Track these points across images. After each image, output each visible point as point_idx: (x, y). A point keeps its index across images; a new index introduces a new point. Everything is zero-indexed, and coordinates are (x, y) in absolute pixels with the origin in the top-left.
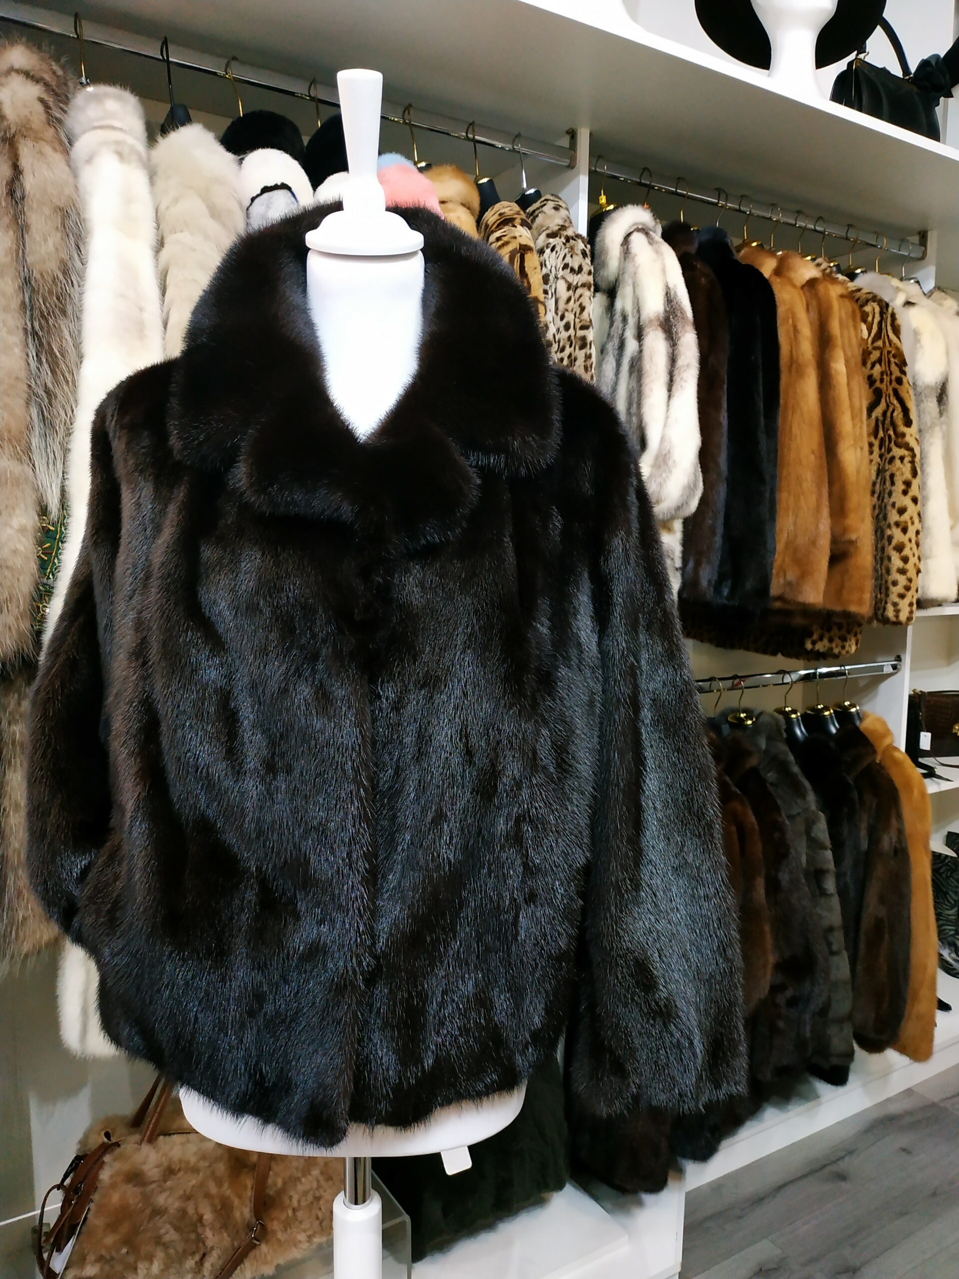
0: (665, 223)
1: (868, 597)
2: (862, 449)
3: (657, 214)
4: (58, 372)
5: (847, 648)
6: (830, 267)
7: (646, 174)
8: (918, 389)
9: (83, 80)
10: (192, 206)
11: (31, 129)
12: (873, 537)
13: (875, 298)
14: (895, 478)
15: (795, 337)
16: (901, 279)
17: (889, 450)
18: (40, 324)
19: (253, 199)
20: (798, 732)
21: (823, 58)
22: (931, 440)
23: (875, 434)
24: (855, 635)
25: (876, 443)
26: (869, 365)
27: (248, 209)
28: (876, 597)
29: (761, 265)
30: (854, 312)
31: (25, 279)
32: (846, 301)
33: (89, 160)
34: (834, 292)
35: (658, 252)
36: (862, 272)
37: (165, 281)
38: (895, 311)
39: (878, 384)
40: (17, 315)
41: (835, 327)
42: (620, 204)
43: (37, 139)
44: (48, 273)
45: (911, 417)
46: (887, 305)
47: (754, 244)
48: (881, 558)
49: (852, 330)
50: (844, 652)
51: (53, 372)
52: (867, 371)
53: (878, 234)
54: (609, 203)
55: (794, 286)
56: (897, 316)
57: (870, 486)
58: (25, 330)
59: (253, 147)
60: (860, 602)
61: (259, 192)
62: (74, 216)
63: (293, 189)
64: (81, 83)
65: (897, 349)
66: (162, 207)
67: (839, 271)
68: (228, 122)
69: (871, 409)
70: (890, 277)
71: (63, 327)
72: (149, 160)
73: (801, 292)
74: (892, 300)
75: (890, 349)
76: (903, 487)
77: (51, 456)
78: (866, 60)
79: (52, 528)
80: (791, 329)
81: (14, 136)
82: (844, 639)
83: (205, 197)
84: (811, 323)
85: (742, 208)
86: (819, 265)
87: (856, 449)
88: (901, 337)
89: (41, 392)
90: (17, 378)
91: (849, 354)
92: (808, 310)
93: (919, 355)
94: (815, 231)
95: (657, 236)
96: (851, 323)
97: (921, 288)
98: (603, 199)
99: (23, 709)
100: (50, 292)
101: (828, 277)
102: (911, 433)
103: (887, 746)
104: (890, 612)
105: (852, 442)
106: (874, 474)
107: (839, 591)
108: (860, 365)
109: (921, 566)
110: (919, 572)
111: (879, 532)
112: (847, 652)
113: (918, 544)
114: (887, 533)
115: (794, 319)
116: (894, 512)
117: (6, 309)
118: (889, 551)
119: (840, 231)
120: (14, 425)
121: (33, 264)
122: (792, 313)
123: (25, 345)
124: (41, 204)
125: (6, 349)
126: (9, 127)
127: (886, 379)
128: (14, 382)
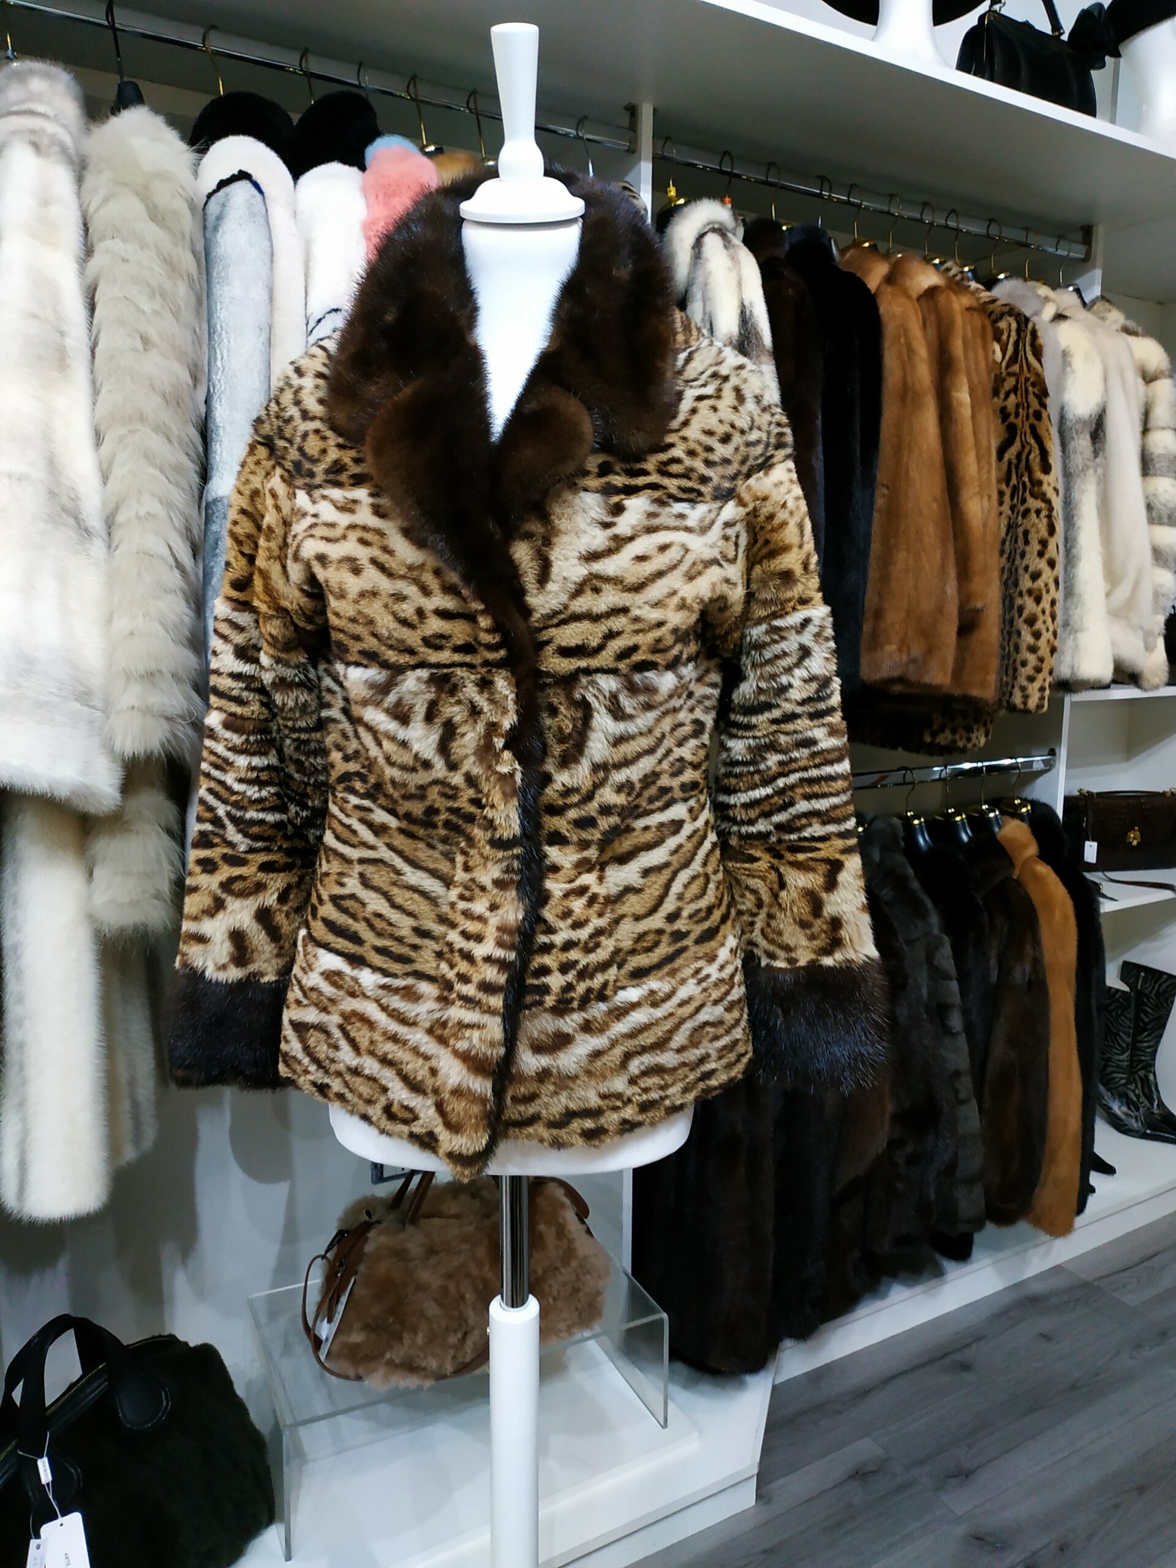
0: (751, 217)
1: (992, 678)
2: (990, 497)
3: (737, 209)
5: (974, 740)
6: (962, 272)
7: (727, 159)
8: (1068, 423)
9: (9, 52)
10: (128, 207)
12: (1001, 606)
13: (1011, 311)
14: (1030, 537)
15: (910, 359)
16: (1055, 286)
17: (1024, 501)
19: (208, 197)
20: (921, 840)
21: (943, 10)
22: (1083, 487)
23: (1008, 480)
24: (985, 724)
25: (1008, 492)
26: (1002, 395)
27: (204, 206)
28: (1002, 680)
29: (869, 271)
30: (984, 328)
32: (976, 315)
34: (959, 303)
36: (1006, 278)
37: (93, 299)
38: (1037, 327)
39: (1012, 419)
41: (957, 347)
42: (693, 197)
45: (1051, 461)
46: (1028, 320)
47: (867, 245)
48: (1009, 631)
49: (981, 351)
50: (970, 746)
52: (998, 402)
53: (1029, 230)
54: (679, 195)
55: (908, 297)
56: (1039, 334)
57: (998, 546)
60: (984, 684)
61: (215, 188)
63: (258, 179)
65: (1038, 375)
66: (91, 209)
67: (975, 277)
69: (1001, 451)
70: (1038, 284)
72: (78, 150)
73: (917, 304)
74: (1037, 313)
75: (1028, 375)
76: (1038, 547)
78: (1003, 12)
80: (904, 351)
82: (970, 730)
83: (145, 196)
84: (928, 343)
85: (852, 200)
86: (948, 270)
87: (982, 498)
88: (1043, 361)
91: (976, 381)
92: (924, 327)
93: (1070, 381)
94: (947, 227)
95: (737, 240)
96: (979, 341)
97: (1081, 297)
98: (672, 192)
101: (955, 285)
102: (1052, 481)
103: (1029, 858)
104: (1017, 699)
105: (977, 489)
106: (1004, 530)
107: (958, 671)
108: (989, 393)
109: (1056, 643)
110: (1053, 650)
111: (1008, 601)
112: (975, 745)
113: (1053, 617)
114: (1019, 601)
115: (906, 337)
116: (1027, 576)
118: (1020, 624)
119: (979, 228)
122: (904, 330)
127: (1022, 412)
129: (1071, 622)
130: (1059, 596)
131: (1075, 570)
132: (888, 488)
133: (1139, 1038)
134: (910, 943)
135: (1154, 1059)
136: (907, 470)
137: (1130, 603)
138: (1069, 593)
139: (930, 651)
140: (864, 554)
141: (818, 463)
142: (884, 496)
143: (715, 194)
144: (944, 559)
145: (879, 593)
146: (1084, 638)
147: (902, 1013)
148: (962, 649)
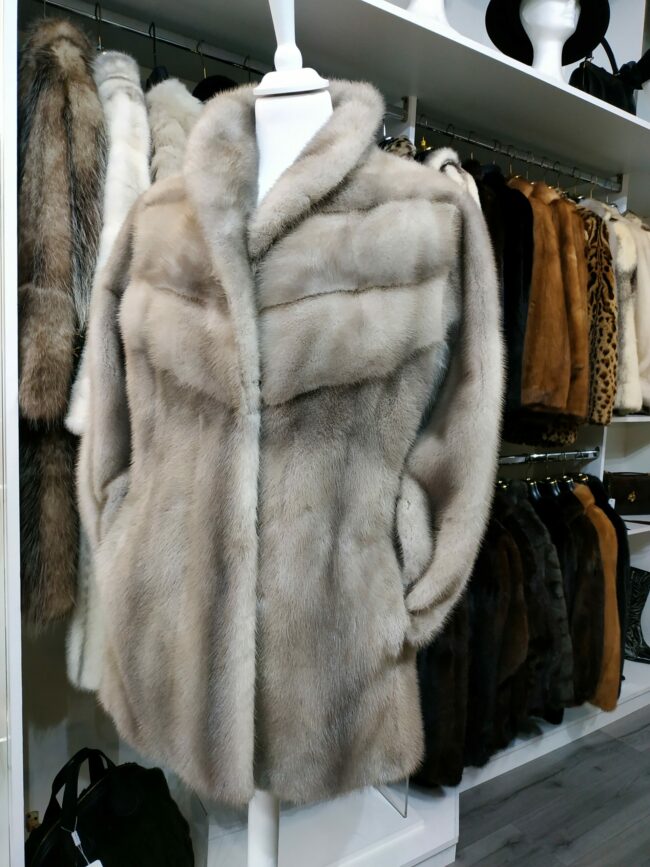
1: (585, 405)
2: (585, 310)
3: (459, 153)
4: (90, 235)
5: (569, 439)
6: (564, 193)
7: (450, 128)
8: (620, 274)
9: (100, 47)
10: (174, 129)
11: (76, 75)
12: (589, 367)
13: (593, 215)
14: (603, 332)
15: (546, 235)
16: (607, 204)
17: (600, 313)
18: (81, 204)
20: (535, 494)
21: (567, 59)
22: (627, 308)
23: (591, 301)
24: (574, 431)
25: (592, 308)
26: (589, 258)
28: (589, 406)
29: (523, 190)
30: (580, 222)
31: (71, 172)
32: (576, 215)
33: (110, 98)
34: (569, 209)
36: (583, 198)
37: (154, 176)
38: (606, 223)
39: (594, 270)
40: (66, 195)
41: (570, 231)
42: (437, 146)
43: (81, 82)
44: (86, 170)
45: (613, 293)
46: (601, 220)
47: (517, 177)
48: (593, 382)
49: (579, 234)
50: (567, 443)
51: (87, 235)
52: (587, 261)
53: (593, 175)
55: (544, 204)
56: (607, 227)
57: (587, 335)
58: (71, 205)
60: (580, 409)
62: (102, 133)
64: (99, 49)
65: (607, 248)
66: (155, 129)
67: (569, 197)
69: (590, 285)
70: (599, 203)
71: (95, 205)
72: (145, 99)
73: (549, 208)
74: (603, 217)
75: (602, 248)
76: (607, 337)
77: (83, 289)
78: (593, 62)
80: (543, 231)
81: (67, 79)
82: (567, 434)
83: (183, 123)
84: (556, 228)
85: (510, 153)
86: (557, 192)
87: (581, 310)
88: (609, 240)
89: (78, 246)
90: (66, 238)
91: (578, 249)
92: (553, 219)
93: (619, 253)
94: (554, 170)
95: (461, 167)
96: (578, 229)
97: (619, 210)
98: (424, 143)
99: (56, 455)
100: (88, 182)
101: (563, 199)
102: (614, 303)
103: (591, 505)
104: (596, 417)
105: (580, 305)
106: (590, 328)
107: (569, 401)
108: (584, 256)
109: (616, 388)
110: (615, 392)
111: (592, 365)
112: (569, 442)
113: (615, 374)
114: (597, 366)
115: (545, 223)
116: (602, 353)
117: (60, 191)
118: (597, 377)
119: (569, 171)
120: (62, 267)
121: (77, 164)
122: (543, 220)
123: (71, 216)
124: (83, 124)
125: (59, 217)
126: (63, 73)
127: (599, 267)
128: (63, 239)
129: (622, 378)
130: (617, 363)
131: (623, 351)
132: (535, 303)
134: (537, 548)
135: (640, 619)
136: (545, 294)
137: (649, 369)
138: (620, 363)
139: (557, 389)
140: (523, 336)
142: (533, 307)
144: (564, 339)
145: (530, 358)
146: (627, 387)
147: (533, 585)
148: (571, 389)
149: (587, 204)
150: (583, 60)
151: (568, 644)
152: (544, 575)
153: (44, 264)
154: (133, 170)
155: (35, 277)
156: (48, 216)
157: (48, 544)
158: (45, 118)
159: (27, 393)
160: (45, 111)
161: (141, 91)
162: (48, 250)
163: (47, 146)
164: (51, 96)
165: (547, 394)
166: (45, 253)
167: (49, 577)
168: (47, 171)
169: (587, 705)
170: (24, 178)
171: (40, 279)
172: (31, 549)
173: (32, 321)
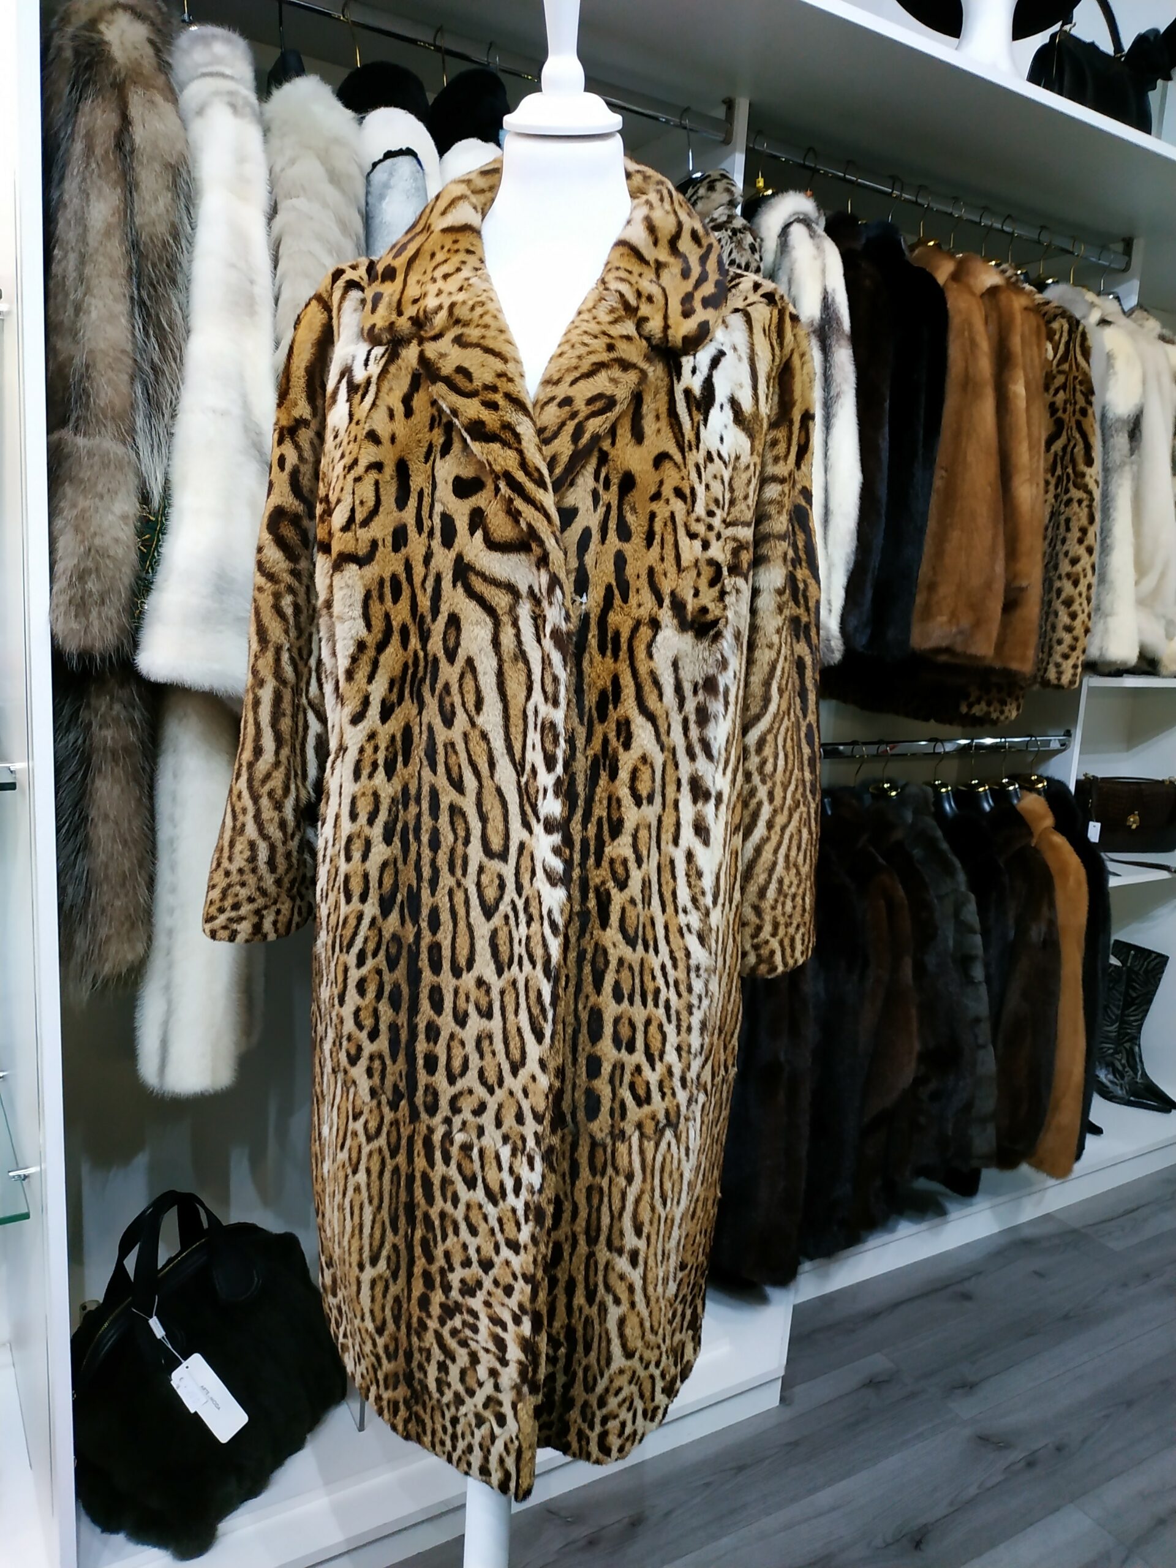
0: (829, 213)
1: (1031, 653)
2: (1038, 485)
3: (821, 204)
4: (167, 347)
5: (1007, 713)
6: (1016, 274)
7: (811, 154)
8: (1109, 422)
9: (186, 16)
10: (309, 169)
11: (142, 74)
12: (1042, 587)
13: (1064, 313)
14: (1071, 524)
15: (972, 352)
16: (1099, 294)
17: (1067, 491)
18: (149, 294)
19: (375, 165)
20: (947, 807)
21: (1022, 28)
22: (1119, 481)
23: (1052, 470)
24: (1017, 699)
25: (1053, 481)
26: (1052, 391)
27: (369, 174)
28: (1039, 656)
29: (936, 269)
30: (1038, 327)
31: (133, 241)
32: (1032, 314)
33: (200, 112)
34: (1018, 303)
35: (819, 248)
36: (1053, 282)
37: (277, 252)
38: (1087, 330)
39: (1060, 414)
40: (124, 282)
41: (1016, 342)
42: (780, 189)
43: (148, 86)
44: (157, 238)
45: (1093, 455)
46: (1078, 322)
47: (931, 243)
48: (1048, 612)
49: (1035, 348)
50: (1002, 718)
51: (161, 347)
52: (1049, 397)
53: (1074, 239)
55: (973, 294)
56: (1088, 336)
57: (1042, 530)
58: (132, 298)
59: (375, 105)
60: (1023, 659)
61: (381, 157)
62: (185, 175)
63: (419, 156)
64: (184, 21)
65: (1085, 374)
66: (277, 168)
67: (1027, 280)
68: (344, 73)
69: (1049, 443)
70: (1084, 290)
71: (174, 300)
72: (262, 113)
73: (980, 301)
74: (1084, 317)
75: (1077, 374)
76: (1078, 534)
77: (156, 439)
79: (152, 518)
80: (968, 343)
81: (124, 81)
82: (1004, 703)
83: (324, 158)
84: (989, 338)
85: (920, 201)
86: (1003, 272)
87: (1031, 485)
88: (1091, 361)
89: (147, 368)
90: (123, 351)
91: (1031, 376)
92: (986, 323)
93: (1112, 383)
94: (1002, 231)
95: (820, 230)
96: (1034, 339)
97: (1121, 305)
98: (761, 183)
99: (114, 713)
100: (160, 258)
101: (1013, 286)
102: (1093, 474)
103: (1046, 829)
104: (1052, 674)
105: (1028, 476)
106: (1048, 517)
107: (1000, 646)
108: (1041, 389)
109: (1090, 624)
110: (1087, 631)
111: (1048, 583)
112: (1007, 718)
113: (1089, 600)
114: (1057, 584)
115: (971, 331)
116: (1067, 561)
117: (112, 274)
118: (1058, 605)
119: (1031, 233)
120: (117, 402)
121: (142, 226)
122: (969, 324)
123: (132, 315)
124: (151, 159)
125: (112, 318)
126: (119, 72)
127: (1070, 408)
128: (119, 355)
129: (1102, 607)
130: (1094, 580)
131: (1108, 559)
132: (946, 471)
133: (1127, 1012)
134: (940, 898)
135: (1140, 1033)
136: (965, 457)
137: (1156, 592)
138: (1102, 580)
139: (977, 624)
140: (921, 531)
141: (884, 444)
142: (942, 477)
143: (799, 187)
144: (995, 537)
145: (934, 568)
146: (1112, 623)
147: (931, 961)
148: (1005, 625)
149: (1057, 293)
150: (1056, 28)
151: (987, 1062)
152: (951, 943)
153: (89, 397)
154: (239, 238)
155: (73, 419)
156: (94, 315)
157: (102, 857)
158: (89, 150)
159: (62, 609)
160: (89, 137)
161: (252, 97)
162: (94, 374)
163: (93, 197)
164: (99, 112)
165: (961, 632)
166: (89, 378)
167: (103, 911)
168: (93, 239)
169: (1025, 1168)
170: (56, 252)
171: (81, 422)
172: (74, 865)
173: (68, 490)
